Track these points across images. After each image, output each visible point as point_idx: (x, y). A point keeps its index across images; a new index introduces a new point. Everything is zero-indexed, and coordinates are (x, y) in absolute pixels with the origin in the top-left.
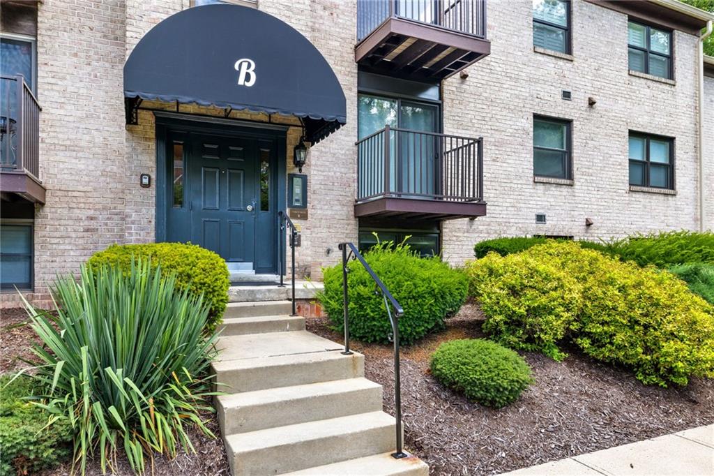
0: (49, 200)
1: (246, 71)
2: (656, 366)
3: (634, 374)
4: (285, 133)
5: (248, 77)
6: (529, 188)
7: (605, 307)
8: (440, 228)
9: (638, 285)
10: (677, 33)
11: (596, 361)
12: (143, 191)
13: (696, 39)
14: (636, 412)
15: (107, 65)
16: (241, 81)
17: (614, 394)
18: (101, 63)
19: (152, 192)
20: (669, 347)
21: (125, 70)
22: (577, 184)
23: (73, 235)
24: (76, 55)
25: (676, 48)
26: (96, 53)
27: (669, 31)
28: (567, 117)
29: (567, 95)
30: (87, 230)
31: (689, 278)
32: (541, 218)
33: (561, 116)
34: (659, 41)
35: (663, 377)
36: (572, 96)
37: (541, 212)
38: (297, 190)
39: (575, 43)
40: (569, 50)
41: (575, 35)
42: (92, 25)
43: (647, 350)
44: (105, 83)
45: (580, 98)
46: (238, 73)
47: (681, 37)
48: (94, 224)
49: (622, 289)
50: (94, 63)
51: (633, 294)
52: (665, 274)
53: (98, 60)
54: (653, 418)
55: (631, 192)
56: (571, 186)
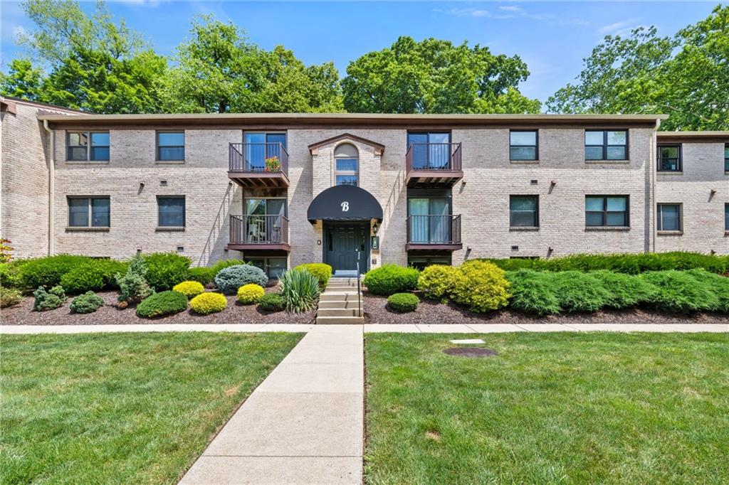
0: (292, 250)
1: (345, 206)
4: (370, 221)
5: (346, 208)
6: (507, 234)
8: (451, 255)
10: (633, 130)
12: (319, 246)
13: (647, 130)
16: (344, 210)
19: (321, 246)
21: (308, 212)
22: (542, 229)
25: (631, 140)
26: (305, 200)
27: (626, 130)
28: (534, 194)
29: (534, 182)
32: (515, 248)
33: (530, 194)
36: (538, 182)
37: (515, 245)
38: (375, 242)
39: (540, 153)
40: (537, 158)
41: (540, 149)
45: (544, 183)
46: (342, 207)
47: (636, 131)
48: (305, 257)
50: (305, 203)
55: (586, 230)
56: (537, 230)
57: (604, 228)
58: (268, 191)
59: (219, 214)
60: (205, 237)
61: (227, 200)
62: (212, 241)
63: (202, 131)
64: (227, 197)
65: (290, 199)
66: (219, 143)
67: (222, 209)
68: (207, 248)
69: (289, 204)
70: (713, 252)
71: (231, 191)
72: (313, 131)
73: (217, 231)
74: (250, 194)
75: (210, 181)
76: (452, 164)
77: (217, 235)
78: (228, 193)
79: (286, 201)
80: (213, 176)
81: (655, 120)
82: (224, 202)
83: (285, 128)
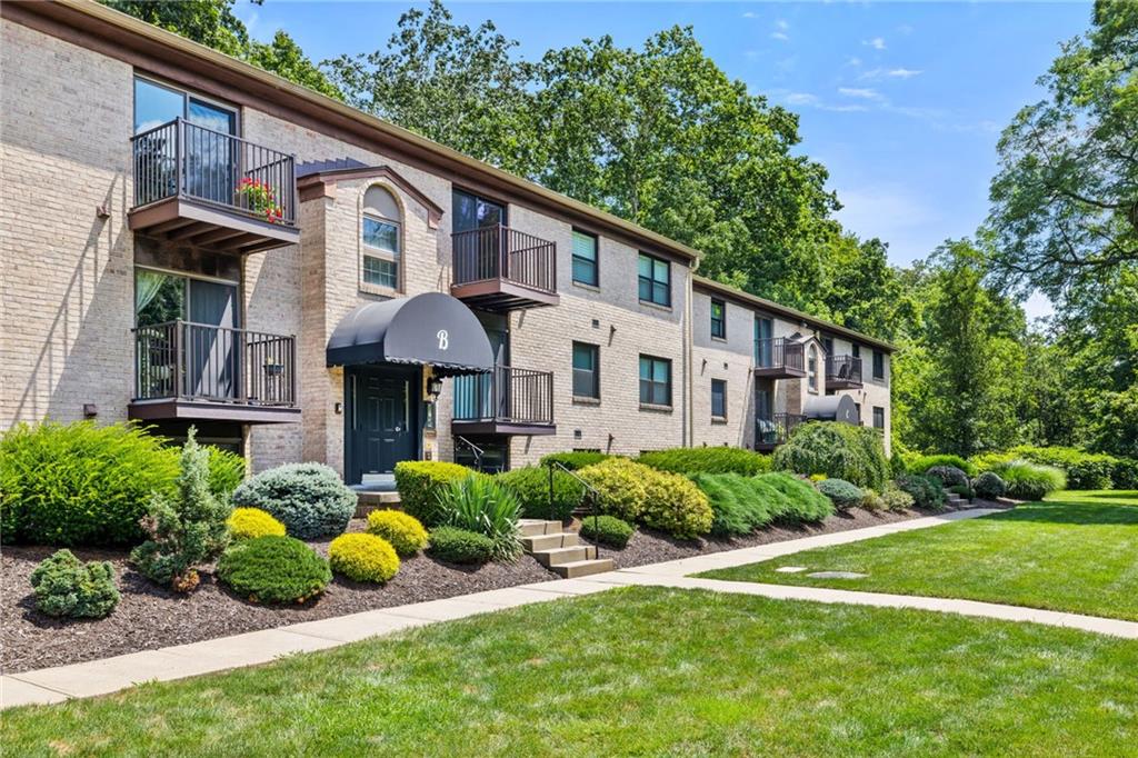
1: (443, 339)
2: (682, 527)
3: (672, 535)
5: (444, 344)
6: (571, 409)
7: (658, 498)
8: (507, 444)
9: (673, 485)
10: (674, 264)
11: (653, 529)
12: (337, 417)
13: (687, 270)
14: (673, 549)
15: (290, 306)
16: (441, 347)
17: (664, 544)
18: (285, 304)
19: (343, 417)
20: (690, 517)
22: (602, 403)
23: (269, 451)
24: (269, 298)
25: (673, 279)
26: (283, 296)
27: (668, 263)
28: (596, 342)
29: (596, 323)
30: (278, 447)
31: (695, 480)
32: (578, 433)
33: (592, 342)
34: (660, 273)
35: (686, 535)
36: (599, 323)
37: (578, 428)
39: (601, 276)
40: (596, 284)
41: (601, 268)
42: (280, 272)
43: (679, 520)
44: (290, 322)
45: (605, 325)
46: (439, 342)
47: (676, 267)
48: (282, 442)
49: (666, 487)
50: (281, 305)
51: (672, 489)
52: (685, 478)
53: (283, 302)
54: (680, 551)
55: (642, 409)
56: (598, 405)
57: (651, 405)
58: (195, 256)
59: (65, 304)
60: (23, 369)
61: (89, 262)
62: (42, 383)
63: (14, 26)
64: (90, 254)
65: (249, 288)
66: (67, 84)
67: (76, 288)
68: (29, 404)
69: (248, 300)
70: (705, 445)
71: (103, 239)
72: (299, 129)
73: (58, 352)
74: (151, 256)
75: (39, 193)
76: (509, 269)
77: (59, 367)
78: (92, 242)
79: (238, 293)
80: (48, 182)
81: (694, 258)
82: (80, 267)
83: (239, 99)
